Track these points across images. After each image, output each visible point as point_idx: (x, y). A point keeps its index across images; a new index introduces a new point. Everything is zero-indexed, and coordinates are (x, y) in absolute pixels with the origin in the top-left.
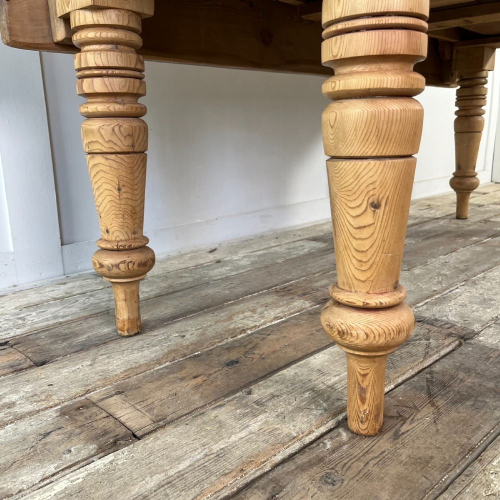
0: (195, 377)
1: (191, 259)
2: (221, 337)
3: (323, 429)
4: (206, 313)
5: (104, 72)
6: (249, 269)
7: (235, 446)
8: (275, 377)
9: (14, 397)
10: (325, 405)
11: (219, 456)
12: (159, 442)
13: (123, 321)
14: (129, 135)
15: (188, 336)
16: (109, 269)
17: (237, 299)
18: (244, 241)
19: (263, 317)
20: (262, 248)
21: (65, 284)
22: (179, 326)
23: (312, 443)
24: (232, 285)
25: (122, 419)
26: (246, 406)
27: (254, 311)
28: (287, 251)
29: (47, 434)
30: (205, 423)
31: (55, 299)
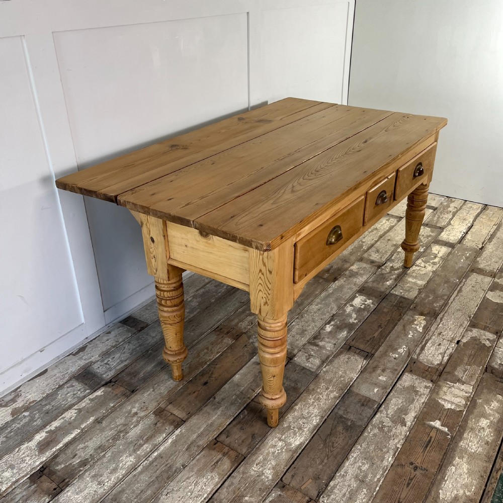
0: (194, 392)
2: (197, 368)
3: (240, 411)
6: (198, 310)
7: (214, 421)
8: (222, 389)
9: (134, 410)
10: (240, 401)
11: (211, 425)
12: (191, 423)
17: (198, 339)
19: (212, 353)
21: (110, 333)
23: (237, 416)
24: (194, 327)
25: (176, 415)
26: (215, 405)
27: (208, 349)
29: (156, 424)
30: (203, 413)
31: (113, 347)
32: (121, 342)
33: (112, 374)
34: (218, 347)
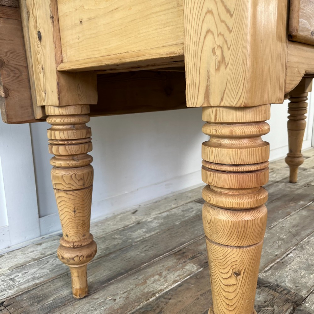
1: (122, 219)
2: (138, 300)
4: (130, 275)
5: (66, 142)
6: (158, 231)
13: (77, 289)
14: (81, 179)
15: (118, 300)
16: (68, 261)
17: (150, 261)
18: (155, 202)
19: (166, 281)
20: (167, 209)
21: (40, 244)
22: (112, 289)
24: (147, 247)
27: (160, 274)
28: (182, 213)
31: (34, 260)
32: (48, 255)
33: (10, 294)
34: (176, 274)
